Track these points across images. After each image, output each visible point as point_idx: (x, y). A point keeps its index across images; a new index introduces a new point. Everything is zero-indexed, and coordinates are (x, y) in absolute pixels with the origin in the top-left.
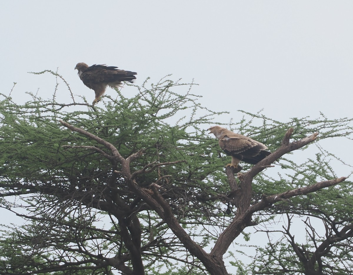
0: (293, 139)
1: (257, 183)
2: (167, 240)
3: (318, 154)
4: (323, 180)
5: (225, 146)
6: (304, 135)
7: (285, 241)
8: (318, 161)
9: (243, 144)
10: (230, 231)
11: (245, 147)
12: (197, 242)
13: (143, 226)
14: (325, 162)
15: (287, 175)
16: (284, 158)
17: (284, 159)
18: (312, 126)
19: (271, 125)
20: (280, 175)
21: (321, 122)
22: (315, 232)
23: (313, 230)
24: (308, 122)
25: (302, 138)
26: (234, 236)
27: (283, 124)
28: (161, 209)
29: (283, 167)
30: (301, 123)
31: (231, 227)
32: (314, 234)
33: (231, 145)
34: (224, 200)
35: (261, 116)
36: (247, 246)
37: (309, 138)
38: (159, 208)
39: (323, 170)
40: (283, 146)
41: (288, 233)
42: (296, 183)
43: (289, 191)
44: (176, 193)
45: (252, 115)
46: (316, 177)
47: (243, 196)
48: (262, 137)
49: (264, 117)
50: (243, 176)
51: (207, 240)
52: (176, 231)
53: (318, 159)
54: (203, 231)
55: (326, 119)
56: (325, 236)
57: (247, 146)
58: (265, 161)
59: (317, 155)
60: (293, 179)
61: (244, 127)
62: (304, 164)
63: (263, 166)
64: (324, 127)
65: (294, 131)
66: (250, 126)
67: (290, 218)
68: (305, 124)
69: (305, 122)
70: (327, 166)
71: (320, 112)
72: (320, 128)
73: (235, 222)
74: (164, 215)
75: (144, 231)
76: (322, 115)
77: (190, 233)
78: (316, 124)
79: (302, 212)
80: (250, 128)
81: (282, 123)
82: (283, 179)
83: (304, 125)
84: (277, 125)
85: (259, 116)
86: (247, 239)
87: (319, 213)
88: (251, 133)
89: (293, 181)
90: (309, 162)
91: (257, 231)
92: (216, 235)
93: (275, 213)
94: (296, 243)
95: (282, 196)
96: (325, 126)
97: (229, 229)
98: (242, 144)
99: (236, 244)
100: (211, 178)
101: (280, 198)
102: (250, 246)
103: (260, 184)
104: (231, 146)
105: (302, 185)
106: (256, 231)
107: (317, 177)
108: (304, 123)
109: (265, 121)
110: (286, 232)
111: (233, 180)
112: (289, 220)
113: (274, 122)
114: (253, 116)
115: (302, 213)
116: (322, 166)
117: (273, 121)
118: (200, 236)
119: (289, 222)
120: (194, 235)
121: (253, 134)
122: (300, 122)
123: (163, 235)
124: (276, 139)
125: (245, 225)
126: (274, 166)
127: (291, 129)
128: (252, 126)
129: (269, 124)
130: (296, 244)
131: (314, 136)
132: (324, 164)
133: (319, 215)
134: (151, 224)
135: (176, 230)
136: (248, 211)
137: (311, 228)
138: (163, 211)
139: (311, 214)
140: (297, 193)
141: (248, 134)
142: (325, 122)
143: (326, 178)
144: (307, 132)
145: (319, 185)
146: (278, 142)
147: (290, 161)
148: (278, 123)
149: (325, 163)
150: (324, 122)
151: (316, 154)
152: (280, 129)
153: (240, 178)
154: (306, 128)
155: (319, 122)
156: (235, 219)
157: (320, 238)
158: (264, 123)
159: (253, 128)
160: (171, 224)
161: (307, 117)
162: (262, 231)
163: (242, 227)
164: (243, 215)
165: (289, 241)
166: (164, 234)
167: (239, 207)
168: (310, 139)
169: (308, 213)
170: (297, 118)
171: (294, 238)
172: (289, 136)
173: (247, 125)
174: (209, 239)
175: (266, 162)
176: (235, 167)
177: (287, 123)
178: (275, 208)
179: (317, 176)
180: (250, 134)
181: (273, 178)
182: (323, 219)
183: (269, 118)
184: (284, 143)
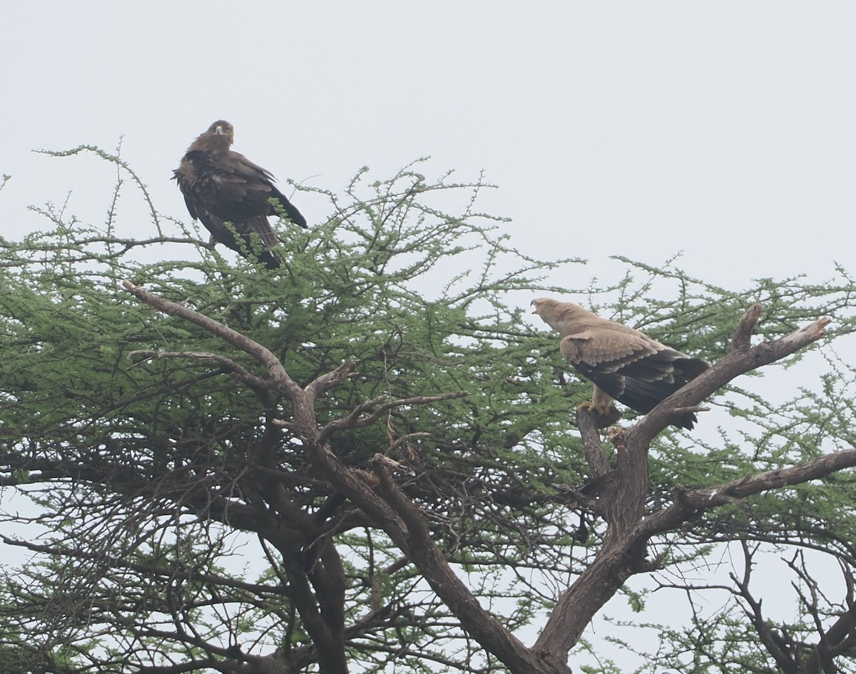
0: (761, 336)
1: (662, 456)
2: (417, 607)
3: (828, 376)
4: (841, 447)
5: (580, 354)
6: (790, 326)
7: (736, 615)
8: (828, 394)
9: (631, 345)
10: (588, 585)
11: (637, 353)
12: (500, 614)
13: (354, 568)
14: (846, 399)
15: (742, 433)
16: (736, 388)
17: (737, 390)
18: (813, 302)
19: (701, 297)
20: (725, 432)
21: (838, 289)
22: (819, 591)
23: (813, 587)
24: (801, 289)
25: (786, 333)
26: (598, 599)
27: (733, 296)
28: (400, 526)
29: (734, 411)
30: (783, 293)
31: (591, 574)
32: (814, 595)
33: (596, 347)
34: (572, 502)
35: (674, 273)
36: (635, 626)
37: (804, 333)
38: (395, 523)
39: (841, 419)
40: (733, 354)
41: (745, 593)
42: (765, 457)
43: (748, 477)
44: (438, 484)
45: (649, 269)
46: (821, 440)
47: (624, 490)
48: (677, 330)
49: (681, 275)
50: (623, 436)
51: (527, 608)
52: (440, 585)
53: (828, 390)
54: (516, 583)
55: (852, 282)
56: (845, 601)
57: (642, 348)
58: (684, 395)
59: (825, 378)
60: (756, 448)
61: (630, 300)
62: (791, 404)
63: (677, 409)
64: (846, 305)
65: (765, 314)
66: (645, 300)
67: (750, 553)
68: (795, 295)
69: (793, 289)
70: (852, 409)
71: (836, 264)
72: (834, 306)
73: (600, 561)
74: (408, 541)
75: (355, 583)
76: (842, 270)
77: (481, 588)
78: (824, 296)
79: (782, 536)
80: (647, 305)
81: (732, 292)
82: (732, 445)
83: (790, 299)
84: (717, 297)
85: (669, 272)
86: (638, 607)
87: (827, 538)
88: (647, 318)
89: (757, 452)
90: (803, 397)
91: (662, 586)
92: (552, 597)
93: (708, 540)
94: (768, 619)
95: (731, 492)
96: (849, 300)
97: (585, 580)
98: (626, 344)
99: (606, 619)
100: (537, 441)
101: (723, 497)
102: (642, 626)
103: (670, 460)
104: (598, 350)
105: (782, 462)
106: (659, 586)
107: (825, 440)
108: (790, 293)
109: (683, 287)
110: (739, 590)
111: (597, 445)
112: (748, 557)
113: (708, 291)
114: (652, 272)
115: (784, 539)
116: (837, 407)
117: (706, 286)
118: (510, 596)
119: (749, 564)
120: (492, 595)
121: (652, 322)
122: (781, 291)
123: (407, 594)
124: (714, 337)
125: (629, 570)
126: (708, 410)
127: (755, 308)
128: (652, 298)
129: (694, 295)
130: (765, 623)
131: (819, 327)
132: (844, 404)
133: (829, 544)
134: (375, 564)
135: (442, 583)
136: (638, 531)
137: (808, 580)
138: (405, 531)
139: (806, 541)
140: (770, 483)
141: (639, 322)
142: (850, 291)
143: (850, 442)
144: (801, 318)
145: (832, 461)
146: (719, 344)
147: (752, 396)
148: (720, 291)
149: (845, 401)
150: (846, 291)
151: (821, 377)
152: (725, 309)
153: (616, 441)
154: (798, 305)
155: (831, 290)
156: (601, 554)
157: (832, 605)
158: (683, 292)
159: (654, 304)
160: (427, 565)
161: (799, 276)
162: (674, 586)
163: (622, 576)
164: (624, 542)
165: (748, 614)
166: (410, 591)
167: (613, 521)
168: (806, 336)
169: (798, 540)
170: (770, 280)
171: (762, 608)
172: (749, 328)
173: (637, 295)
174: (532, 607)
175: (686, 396)
176: (601, 412)
177: (744, 292)
178: (710, 525)
179: (825, 436)
180: (643, 322)
181: (703, 443)
182: (838, 555)
183: (696, 278)
184: (737, 347)
